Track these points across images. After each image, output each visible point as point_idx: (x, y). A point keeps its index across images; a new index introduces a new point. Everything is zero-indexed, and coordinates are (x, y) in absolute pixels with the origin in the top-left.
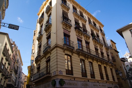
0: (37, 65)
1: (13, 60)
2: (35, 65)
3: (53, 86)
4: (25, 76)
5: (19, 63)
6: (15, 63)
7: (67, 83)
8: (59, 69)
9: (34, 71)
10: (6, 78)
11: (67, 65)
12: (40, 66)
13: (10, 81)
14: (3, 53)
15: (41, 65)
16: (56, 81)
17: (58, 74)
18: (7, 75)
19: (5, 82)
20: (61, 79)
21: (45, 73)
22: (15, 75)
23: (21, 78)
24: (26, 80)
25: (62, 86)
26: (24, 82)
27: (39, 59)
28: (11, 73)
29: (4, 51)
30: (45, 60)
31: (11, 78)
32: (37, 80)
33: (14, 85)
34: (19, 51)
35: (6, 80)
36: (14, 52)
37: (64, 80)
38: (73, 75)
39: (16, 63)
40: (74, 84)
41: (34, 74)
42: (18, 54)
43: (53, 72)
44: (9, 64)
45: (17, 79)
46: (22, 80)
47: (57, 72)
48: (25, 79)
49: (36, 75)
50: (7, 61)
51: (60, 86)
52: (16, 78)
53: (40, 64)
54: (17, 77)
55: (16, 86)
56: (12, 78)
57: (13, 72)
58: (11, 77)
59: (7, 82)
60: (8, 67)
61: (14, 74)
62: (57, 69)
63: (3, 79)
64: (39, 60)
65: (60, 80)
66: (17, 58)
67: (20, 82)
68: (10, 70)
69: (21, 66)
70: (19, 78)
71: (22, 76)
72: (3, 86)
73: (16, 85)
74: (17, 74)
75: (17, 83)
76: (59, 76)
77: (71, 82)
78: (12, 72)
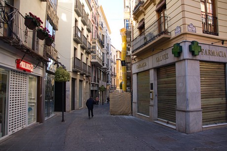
0: (137, 22)
1: (94, 23)
2: (134, 23)
3: (175, 56)
4: (117, 51)
5: (104, 29)
6: (97, 29)
7: (204, 51)
8: (188, 22)
9: (133, 34)
10: (88, 53)
11: (204, 14)
12: (144, 22)
13: (94, 57)
14: (76, 12)
15: (146, 21)
16: (181, 46)
17: (187, 31)
18: (89, 49)
19: (87, 58)
20: (193, 42)
21: (156, 33)
22: (101, 48)
23: (111, 54)
24: (118, 58)
25: (196, 55)
26: (115, 60)
27: (141, 9)
28: (94, 45)
29: (76, 6)
30: (155, 8)
31: (95, 53)
32: (141, 49)
33: (101, 64)
34: (101, 8)
35: (88, 56)
36: (93, 9)
37: (199, 45)
38: (217, 35)
39: (99, 28)
40: (221, 54)
41: (133, 40)
42: (100, 14)
43: (175, 30)
44: (89, 30)
45: (105, 55)
46: (113, 58)
47: (184, 28)
48: (117, 56)
49: (137, 40)
50: (84, 25)
51: (191, 55)
52: (103, 53)
53: (143, 19)
54: (105, 52)
55: (105, 66)
56: (97, 52)
57: (97, 43)
58: (95, 51)
59: (91, 59)
60: (88, 36)
61: (99, 47)
62: (184, 21)
63: (84, 54)
64: (142, 12)
65: (190, 44)
66: (99, 20)
67: (109, 61)
68: (91, 40)
69: (108, 34)
70: (108, 53)
71: (111, 52)
72: (86, 64)
73: (105, 64)
74: (103, 47)
75: (105, 62)
76: (187, 35)
77: (213, 49)
78: (95, 43)
